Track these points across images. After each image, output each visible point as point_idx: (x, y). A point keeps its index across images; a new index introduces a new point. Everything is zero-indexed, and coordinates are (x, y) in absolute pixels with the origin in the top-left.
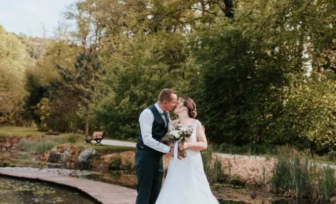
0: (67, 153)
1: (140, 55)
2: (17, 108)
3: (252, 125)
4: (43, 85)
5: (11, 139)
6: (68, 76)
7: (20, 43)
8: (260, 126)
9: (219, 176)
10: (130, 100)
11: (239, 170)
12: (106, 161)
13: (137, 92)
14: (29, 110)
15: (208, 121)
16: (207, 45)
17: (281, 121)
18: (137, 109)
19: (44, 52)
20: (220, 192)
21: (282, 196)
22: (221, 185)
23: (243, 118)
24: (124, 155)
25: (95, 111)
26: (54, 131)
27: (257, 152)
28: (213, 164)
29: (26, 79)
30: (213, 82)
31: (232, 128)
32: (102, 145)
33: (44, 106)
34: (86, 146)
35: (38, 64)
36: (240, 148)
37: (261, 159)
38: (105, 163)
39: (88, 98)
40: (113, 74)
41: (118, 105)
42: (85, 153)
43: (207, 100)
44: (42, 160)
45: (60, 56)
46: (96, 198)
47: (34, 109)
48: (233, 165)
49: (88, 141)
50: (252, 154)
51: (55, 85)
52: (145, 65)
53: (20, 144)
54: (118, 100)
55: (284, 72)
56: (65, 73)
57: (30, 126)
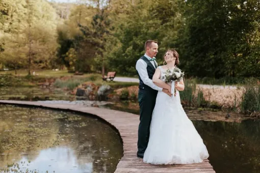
0: (89, 89)
1: (140, 14)
2: (53, 57)
3: (226, 63)
4: (70, 38)
5: (50, 79)
6: (87, 32)
7: (51, 8)
8: (233, 63)
9: (202, 102)
10: (133, 48)
11: (217, 97)
12: (118, 93)
13: (138, 42)
14: (61, 57)
15: (193, 61)
16: (190, 3)
17: (249, 59)
18: (138, 55)
19: (69, 13)
20: (202, 115)
21: (249, 116)
22: (203, 109)
23: (219, 58)
24: (131, 89)
25: (108, 57)
26: (79, 72)
27: (231, 82)
28: (197, 93)
29: (58, 35)
30: (195, 31)
31: (212, 66)
32: (114, 82)
33: (71, 54)
34: (102, 83)
35: (66, 23)
36: (218, 80)
37: (233, 88)
38: (117, 95)
39: (103, 47)
40: (119, 29)
41: (124, 52)
42: (102, 88)
43: (192, 45)
44: (72, 95)
45: (82, 16)
46: (110, 122)
47: (64, 57)
48: (212, 94)
49: (105, 79)
50: (227, 84)
51: (78, 38)
52: (143, 21)
53: (55, 83)
54: (124, 48)
55: (250, 21)
56: (85, 30)
57: (62, 69)
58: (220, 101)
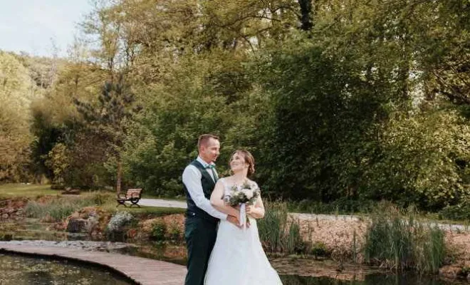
0: (93, 219)
1: (187, 85)
2: (22, 158)
3: (341, 175)
4: (56, 125)
5: (15, 201)
6: (90, 114)
7: (21, 66)
8: (355, 175)
9: (296, 244)
10: (175, 146)
11: (323, 235)
12: (146, 228)
13: (184, 135)
14: (37, 160)
15: (283, 170)
16: (278, 68)
17: (379, 167)
18: (185, 157)
19: (56, 78)
21: (377, 269)
22: (299, 256)
23: (329, 165)
24: (169, 220)
25: (128, 161)
26: (73, 188)
27: (348, 209)
28: (289, 228)
29: (32, 118)
30: (287, 117)
31: (316, 180)
32: (139, 207)
33: (59, 154)
34: (117, 209)
35: (48, 96)
36: (326, 205)
37: (352, 219)
38: (144, 231)
39: (119, 143)
40: (151, 112)
41: (159, 154)
42: (117, 218)
43: (281, 142)
44: (59, 230)
45: (79, 84)
46: (133, 278)
47: (45, 160)
48: (316, 229)
49: (121, 202)
50: (341, 213)
51: (72, 125)
52: (195, 97)
53: (27, 207)
54: (159, 147)
55: (381, 102)
56: (86, 111)
57: (39, 182)
58: (329, 242)
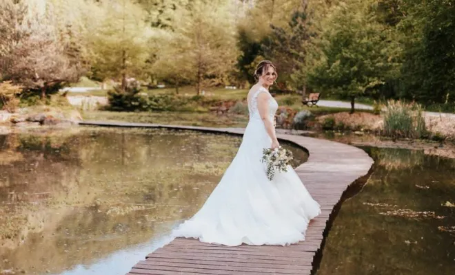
0: (284, 115)
5: (227, 102)
12: (321, 122)
15: (431, 79)
24: (338, 116)
32: (318, 107)
34: (300, 108)
38: (319, 123)
41: (329, 68)
42: (301, 115)
43: (430, 57)
47: (249, 69)
49: (305, 103)
53: (236, 107)
54: (330, 62)
56: (279, 33)
